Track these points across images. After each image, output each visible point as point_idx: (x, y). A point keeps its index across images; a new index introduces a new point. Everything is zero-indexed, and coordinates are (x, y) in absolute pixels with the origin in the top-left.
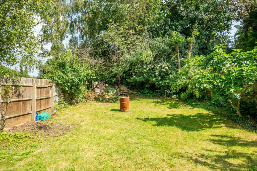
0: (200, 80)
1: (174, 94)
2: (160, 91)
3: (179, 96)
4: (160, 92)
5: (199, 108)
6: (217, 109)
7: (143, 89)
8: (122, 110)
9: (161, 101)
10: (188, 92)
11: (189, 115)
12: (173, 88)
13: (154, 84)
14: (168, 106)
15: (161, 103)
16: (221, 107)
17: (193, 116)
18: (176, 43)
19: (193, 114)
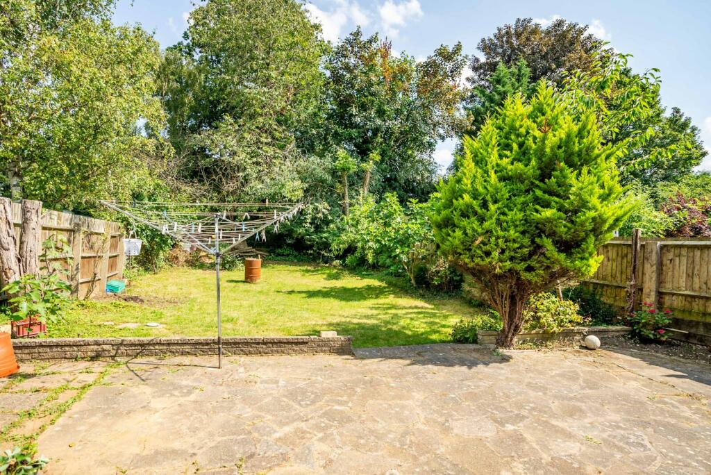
0: (365, 237)
1: (337, 257)
2: (312, 252)
3: (344, 262)
4: (311, 254)
5: (370, 278)
6: (394, 280)
7: (280, 247)
8: (248, 280)
9: (312, 269)
10: (358, 254)
11: (354, 286)
12: (334, 246)
13: (302, 238)
14: (325, 276)
15: (313, 272)
16: (399, 276)
17: (359, 289)
18: (343, 170)
19: (359, 287)
